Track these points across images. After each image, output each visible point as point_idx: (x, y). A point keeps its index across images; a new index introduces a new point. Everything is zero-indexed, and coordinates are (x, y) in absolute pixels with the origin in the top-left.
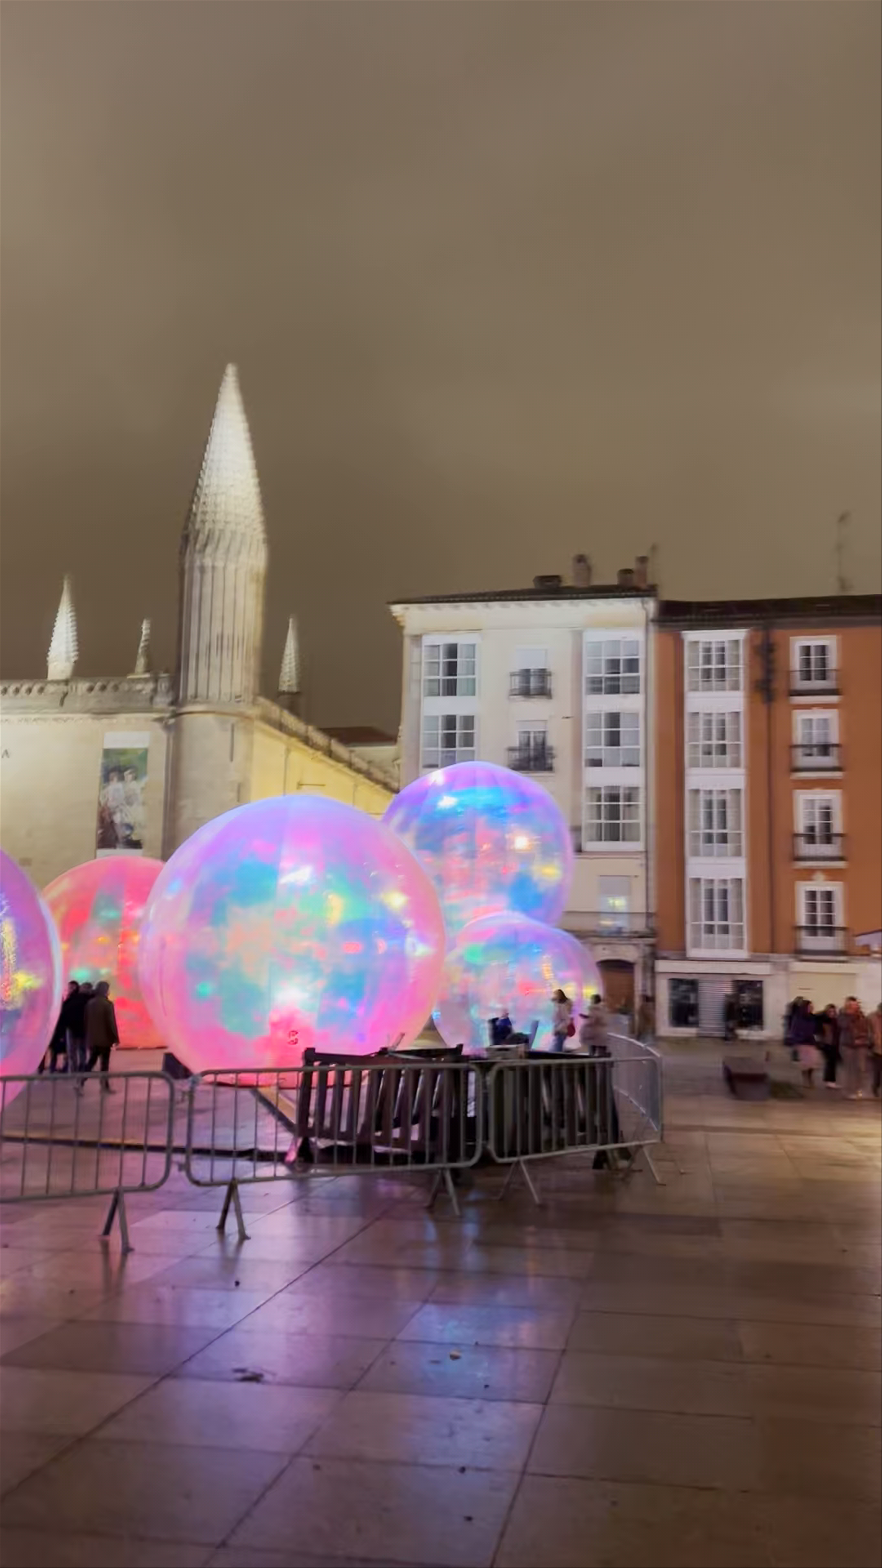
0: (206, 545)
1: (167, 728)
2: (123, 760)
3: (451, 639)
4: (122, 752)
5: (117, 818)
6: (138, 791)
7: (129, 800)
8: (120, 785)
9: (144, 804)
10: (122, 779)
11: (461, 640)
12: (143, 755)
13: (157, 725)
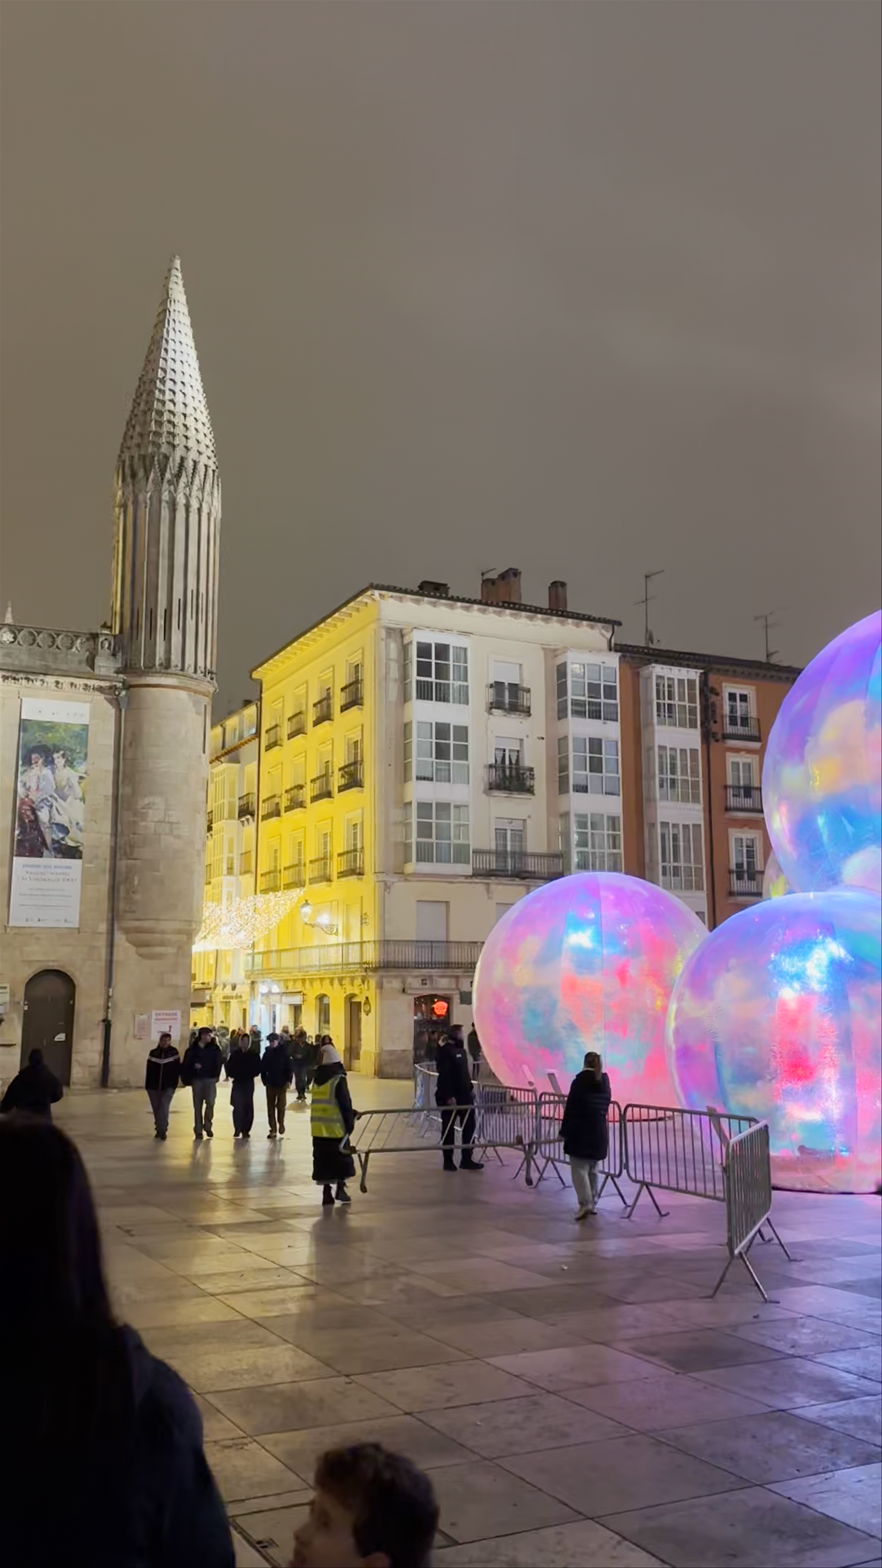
0: (178, 476)
1: (116, 702)
2: (50, 739)
3: (443, 639)
4: (48, 727)
5: (43, 815)
6: (75, 781)
7: (61, 793)
8: (47, 771)
9: (83, 799)
10: (49, 762)
11: (452, 641)
12: (82, 734)
13: (100, 697)
